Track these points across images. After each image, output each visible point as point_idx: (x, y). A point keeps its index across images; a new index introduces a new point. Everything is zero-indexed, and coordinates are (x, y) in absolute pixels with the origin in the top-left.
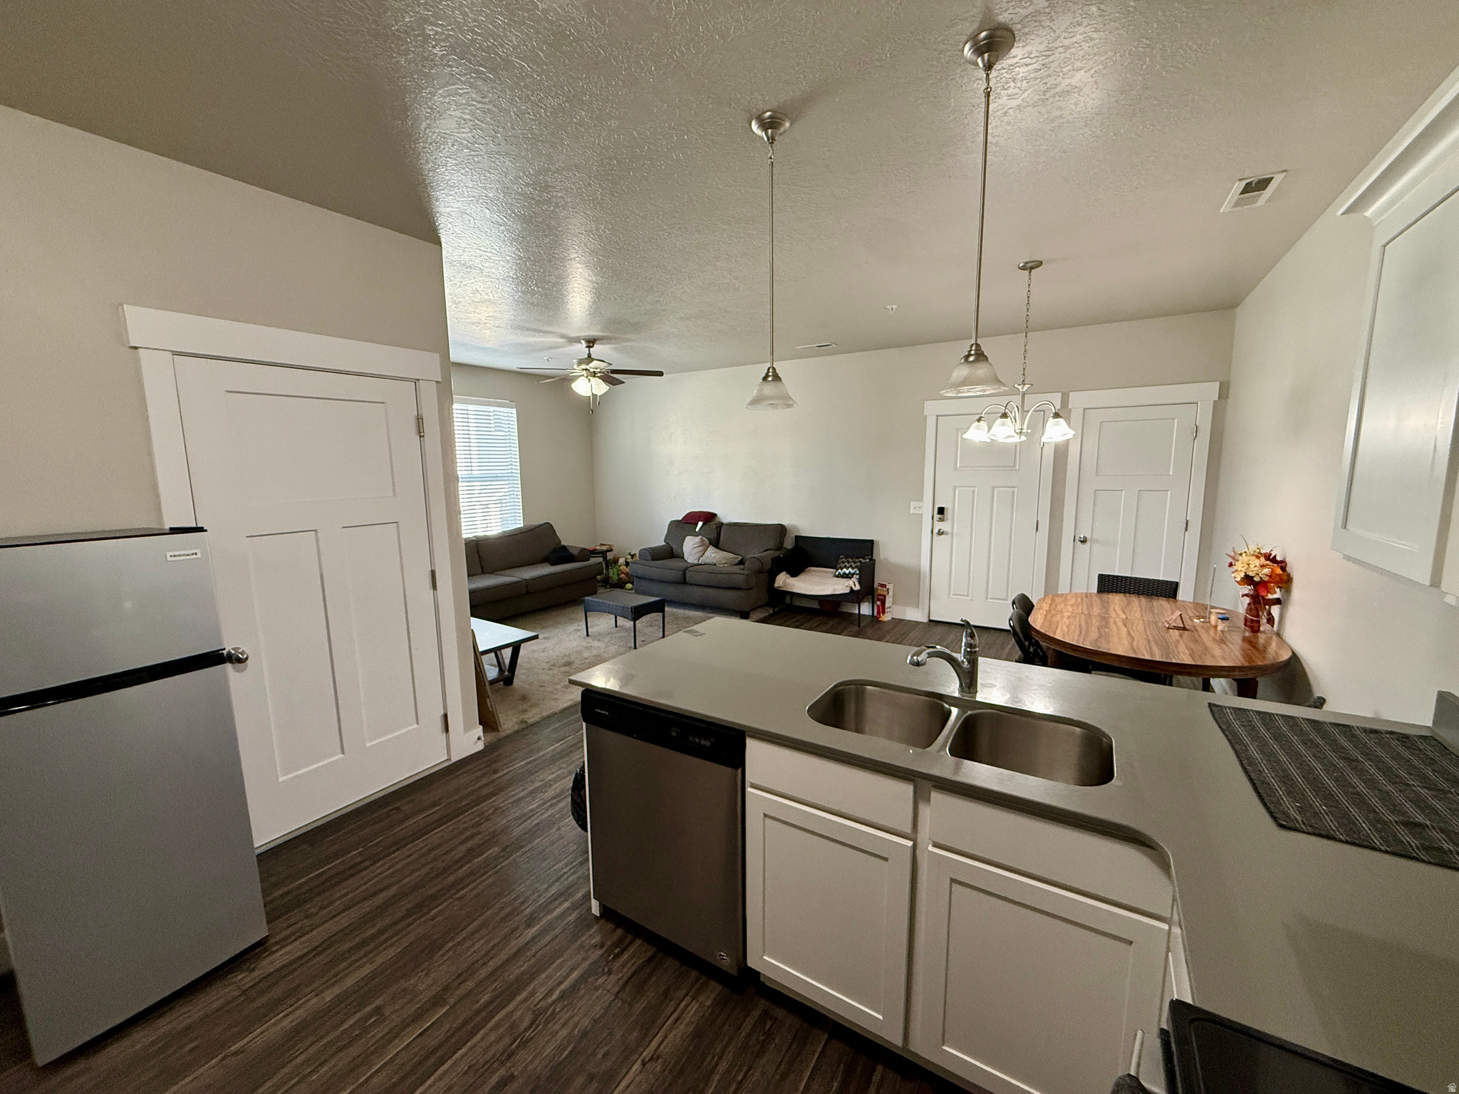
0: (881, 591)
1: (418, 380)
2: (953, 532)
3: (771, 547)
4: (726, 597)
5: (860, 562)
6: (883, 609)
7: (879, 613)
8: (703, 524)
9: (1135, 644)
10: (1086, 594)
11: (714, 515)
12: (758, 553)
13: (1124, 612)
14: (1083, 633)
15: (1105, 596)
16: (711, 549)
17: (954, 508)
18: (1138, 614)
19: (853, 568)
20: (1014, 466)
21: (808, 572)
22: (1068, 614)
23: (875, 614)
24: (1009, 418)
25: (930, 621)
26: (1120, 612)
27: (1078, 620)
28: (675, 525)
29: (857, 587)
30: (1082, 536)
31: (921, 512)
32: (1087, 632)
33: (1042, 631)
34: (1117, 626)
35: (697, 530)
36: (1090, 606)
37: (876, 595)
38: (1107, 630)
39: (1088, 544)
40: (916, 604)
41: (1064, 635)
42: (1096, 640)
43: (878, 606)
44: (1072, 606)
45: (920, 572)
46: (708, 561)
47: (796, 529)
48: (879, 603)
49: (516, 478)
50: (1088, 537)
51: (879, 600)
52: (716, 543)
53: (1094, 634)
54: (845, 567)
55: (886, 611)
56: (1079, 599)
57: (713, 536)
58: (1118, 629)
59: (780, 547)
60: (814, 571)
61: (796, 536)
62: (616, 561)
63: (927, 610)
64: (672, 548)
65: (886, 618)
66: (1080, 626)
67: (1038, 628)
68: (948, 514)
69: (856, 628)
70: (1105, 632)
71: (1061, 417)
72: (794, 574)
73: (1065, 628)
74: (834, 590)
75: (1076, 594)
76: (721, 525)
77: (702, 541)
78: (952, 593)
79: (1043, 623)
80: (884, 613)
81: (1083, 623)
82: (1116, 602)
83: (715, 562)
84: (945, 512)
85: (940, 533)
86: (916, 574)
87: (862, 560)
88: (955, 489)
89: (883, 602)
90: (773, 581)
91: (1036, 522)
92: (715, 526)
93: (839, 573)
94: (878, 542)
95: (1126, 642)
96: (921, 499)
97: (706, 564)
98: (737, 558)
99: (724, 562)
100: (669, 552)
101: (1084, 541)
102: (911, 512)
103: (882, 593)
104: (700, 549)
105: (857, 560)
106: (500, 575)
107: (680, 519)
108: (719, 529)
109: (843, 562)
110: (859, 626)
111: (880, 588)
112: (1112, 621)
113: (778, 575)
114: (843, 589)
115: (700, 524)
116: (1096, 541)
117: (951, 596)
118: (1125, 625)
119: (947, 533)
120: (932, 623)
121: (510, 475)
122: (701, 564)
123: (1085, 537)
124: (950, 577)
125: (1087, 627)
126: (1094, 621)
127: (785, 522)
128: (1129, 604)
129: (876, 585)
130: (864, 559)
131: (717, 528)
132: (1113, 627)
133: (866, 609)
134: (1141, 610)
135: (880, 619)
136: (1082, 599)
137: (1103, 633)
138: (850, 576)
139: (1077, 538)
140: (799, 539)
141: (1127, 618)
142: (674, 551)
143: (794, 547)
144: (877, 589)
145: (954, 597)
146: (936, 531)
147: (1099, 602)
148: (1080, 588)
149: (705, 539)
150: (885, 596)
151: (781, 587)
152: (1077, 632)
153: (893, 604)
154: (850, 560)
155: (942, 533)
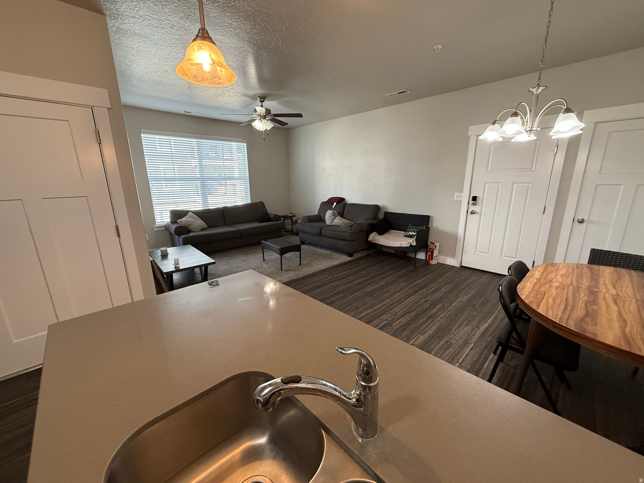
0: (431, 246)
1: (93, 106)
2: (481, 212)
3: (369, 218)
4: (341, 244)
5: (420, 228)
6: (431, 257)
7: (429, 259)
8: (336, 204)
9: (628, 330)
10: (577, 264)
11: (343, 199)
12: (363, 220)
13: (614, 287)
14: (569, 308)
15: (595, 267)
16: (338, 218)
17: (483, 197)
18: (630, 291)
19: (415, 232)
20: (531, 168)
21: (391, 232)
22: (557, 284)
23: (427, 259)
24: (519, 117)
25: (462, 266)
26: (610, 286)
27: (565, 291)
28: (323, 204)
29: (414, 244)
30: (580, 218)
31: (461, 199)
32: (573, 307)
33: (526, 301)
34: (606, 302)
35: (333, 207)
36: (580, 277)
37: (428, 248)
38: (595, 307)
39: (584, 224)
40: (453, 255)
41: (547, 309)
42: (582, 320)
43: (429, 255)
44: (562, 276)
45: (457, 236)
46: (335, 224)
47: (386, 208)
48: (429, 253)
49: (247, 179)
50: (586, 219)
51: (430, 251)
52: (342, 215)
53: (580, 312)
54: (410, 231)
55: (434, 258)
56: (570, 270)
57: (341, 211)
58: (608, 307)
59: (376, 217)
60: (393, 232)
61: (385, 212)
62: (296, 222)
63: (460, 260)
64: (321, 216)
65: (434, 262)
66: (567, 300)
67: (523, 297)
68: (479, 200)
69: (413, 268)
70: (592, 310)
71: (573, 112)
72: (381, 233)
73: (551, 300)
74: (401, 244)
75: (568, 264)
76: (346, 204)
77: (334, 213)
78: (477, 251)
79: (530, 292)
80: (432, 259)
81: (570, 295)
82: (606, 275)
83: (338, 225)
84: (477, 200)
85: (473, 213)
86: (454, 238)
87: (421, 227)
88: (485, 185)
89: (432, 253)
90: (368, 237)
91: (544, 207)
92: (342, 205)
93: (407, 235)
94: (432, 217)
95: (616, 325)
96: (462, 191)
97: (335, 226)
98: (352, 223)
99: (343, 225)
100: (319, 219)
101: (581, 222)
102: (455, 199)
103: (432, 248)
104: (332, 217)
105: (417, 228)
106: (231, 227)
107: (326, 201)
108: (344, 207)
109: (410, 228)
110: (415, 267)
111: (431, 244)
112: (601, 296)
113: (370, 233)
114: (406, 244)
115: (335, 204)
116: (592, 222)
117: (477, 253)
118: (616, 303)
119: (477, 213)
120: (463, 268)
121: (245, 177)
122: (332, 226)
123: (582, 218)
124: (477, 241)
125: (574, 301)
126: (582, 294)
127: (380, 203)
128: (619, 278)
129: (429, 243)
130: (422, 227)
131: (343, 206)
132: (602, 303)
133: (421, 256)
134: (633, 285)
135: (429, 263)
136: (573, 270)
137: (591, 311)
138: (413, 236)
139: (576, 219)
140: (387, 213)
141: (618, 295)
142: (322, 217)
143: (384, 218)
144: (429, 245)
145: (478, 253)
146: (470, 211)
147: (589, 274)
148: (573, 259)
149: (335, 212)
150: (433, 250)
151: (371, 241)
152: (562, 307)
153: (438, 254)
154: (414, 227)
155: (474, 213)
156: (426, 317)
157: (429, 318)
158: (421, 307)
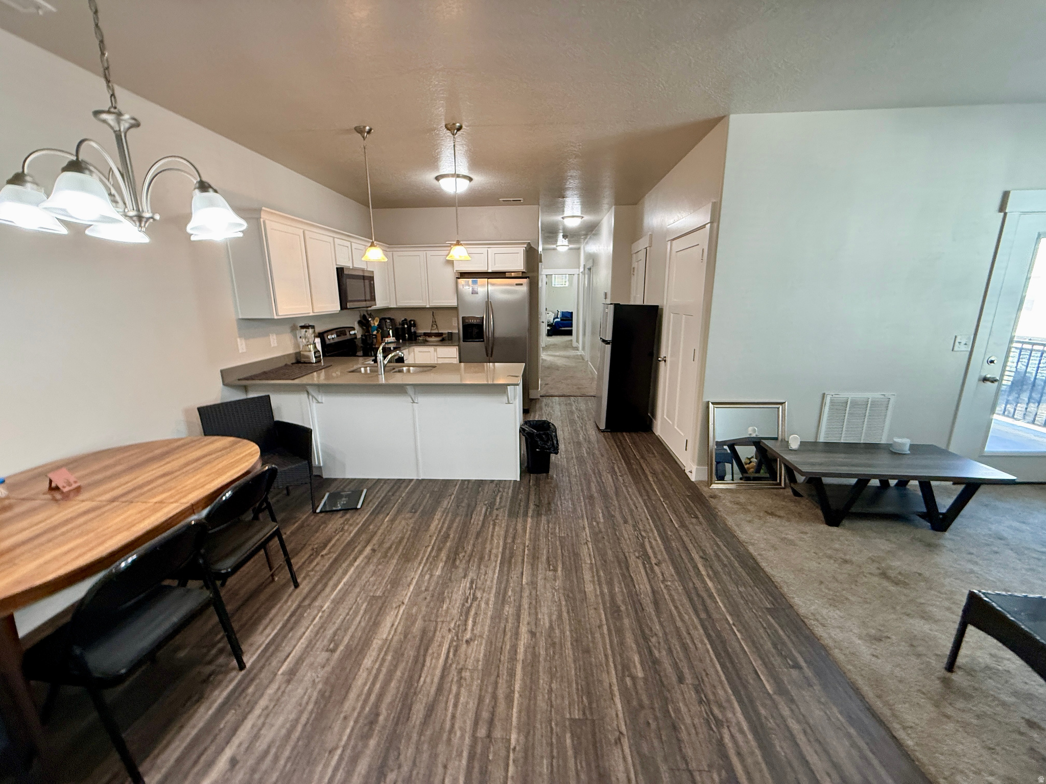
156: (451, 536)
157: (447, 536)
158: (469, 552)
